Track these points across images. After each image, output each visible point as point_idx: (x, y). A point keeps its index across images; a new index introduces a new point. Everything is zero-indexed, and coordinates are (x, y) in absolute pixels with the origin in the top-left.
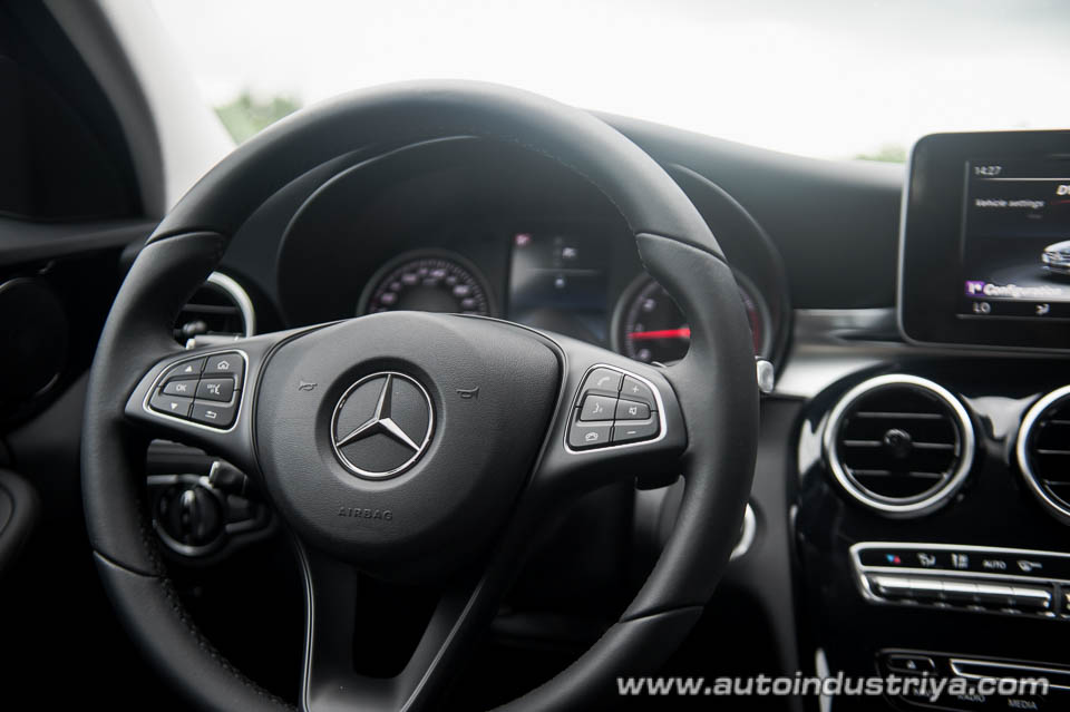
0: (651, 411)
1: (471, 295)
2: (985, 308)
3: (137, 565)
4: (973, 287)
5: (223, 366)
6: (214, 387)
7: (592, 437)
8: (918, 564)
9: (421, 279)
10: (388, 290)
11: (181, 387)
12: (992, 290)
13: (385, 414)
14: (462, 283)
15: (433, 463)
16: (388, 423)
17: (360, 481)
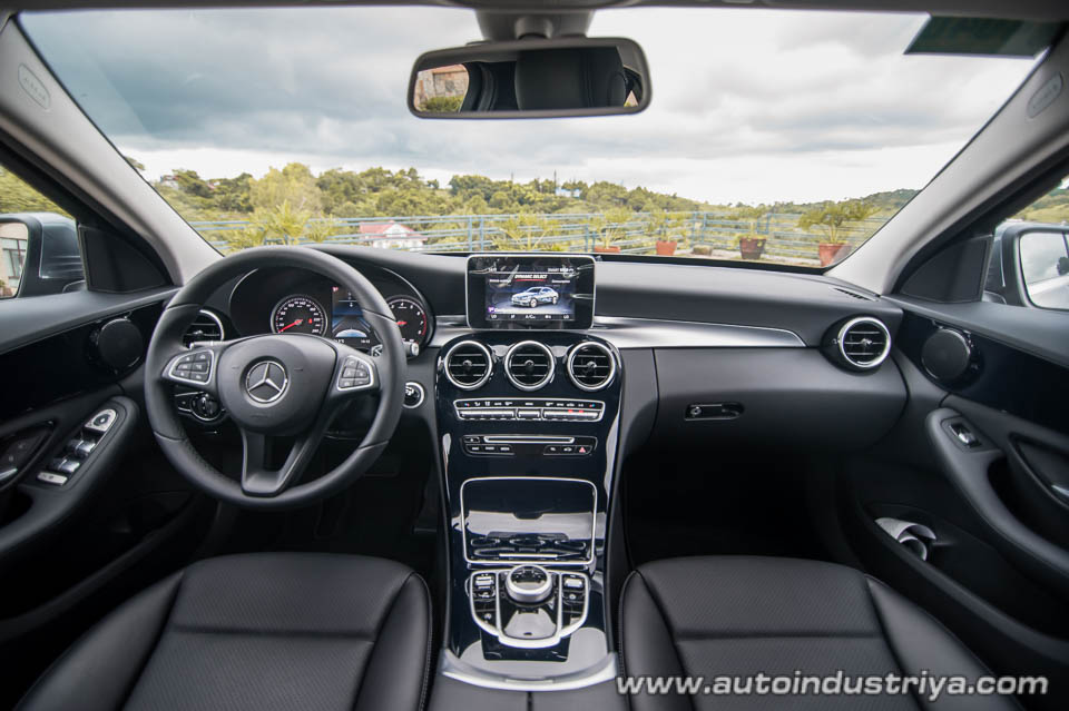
0: (368, 375)
1: (317, 311)
2: (495, 316)
3: (171, 435)
4: (491, 309)
5: (203, 357)
6: (200, 367)
7: (347, 384)
8: (474, 406)
9: (296, 305)
10: (283, 310)
11: (185, 367)
12: (497, 310)
13: (267, 377)
14: (312, 306)
15: (285, 397)
16: (269, 381)
17: (257, 403)
